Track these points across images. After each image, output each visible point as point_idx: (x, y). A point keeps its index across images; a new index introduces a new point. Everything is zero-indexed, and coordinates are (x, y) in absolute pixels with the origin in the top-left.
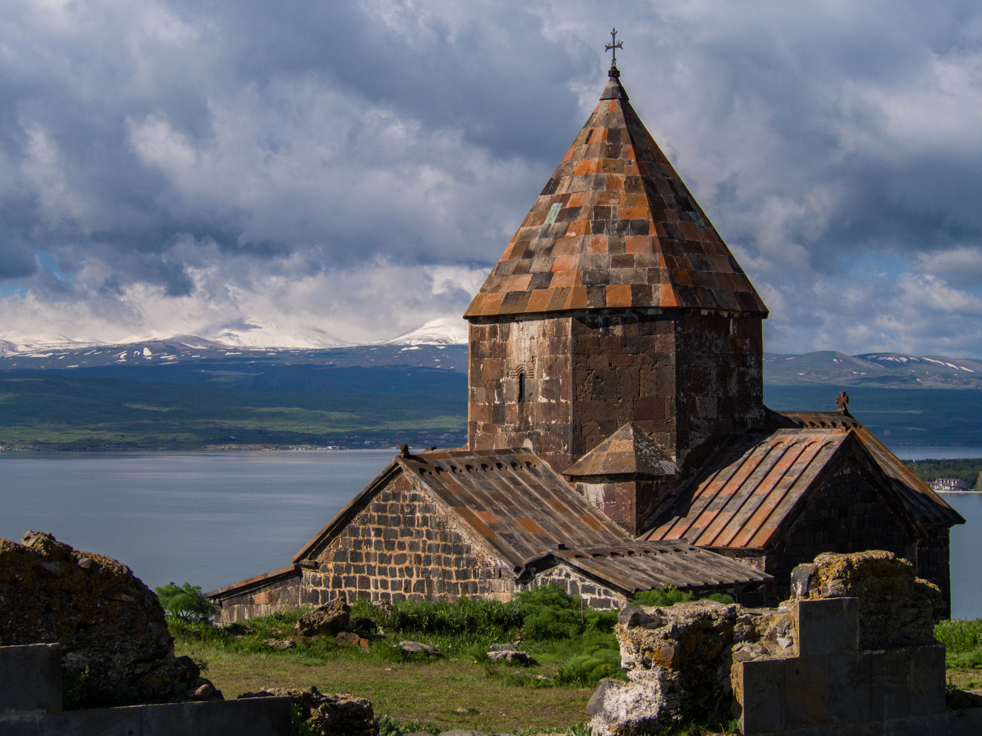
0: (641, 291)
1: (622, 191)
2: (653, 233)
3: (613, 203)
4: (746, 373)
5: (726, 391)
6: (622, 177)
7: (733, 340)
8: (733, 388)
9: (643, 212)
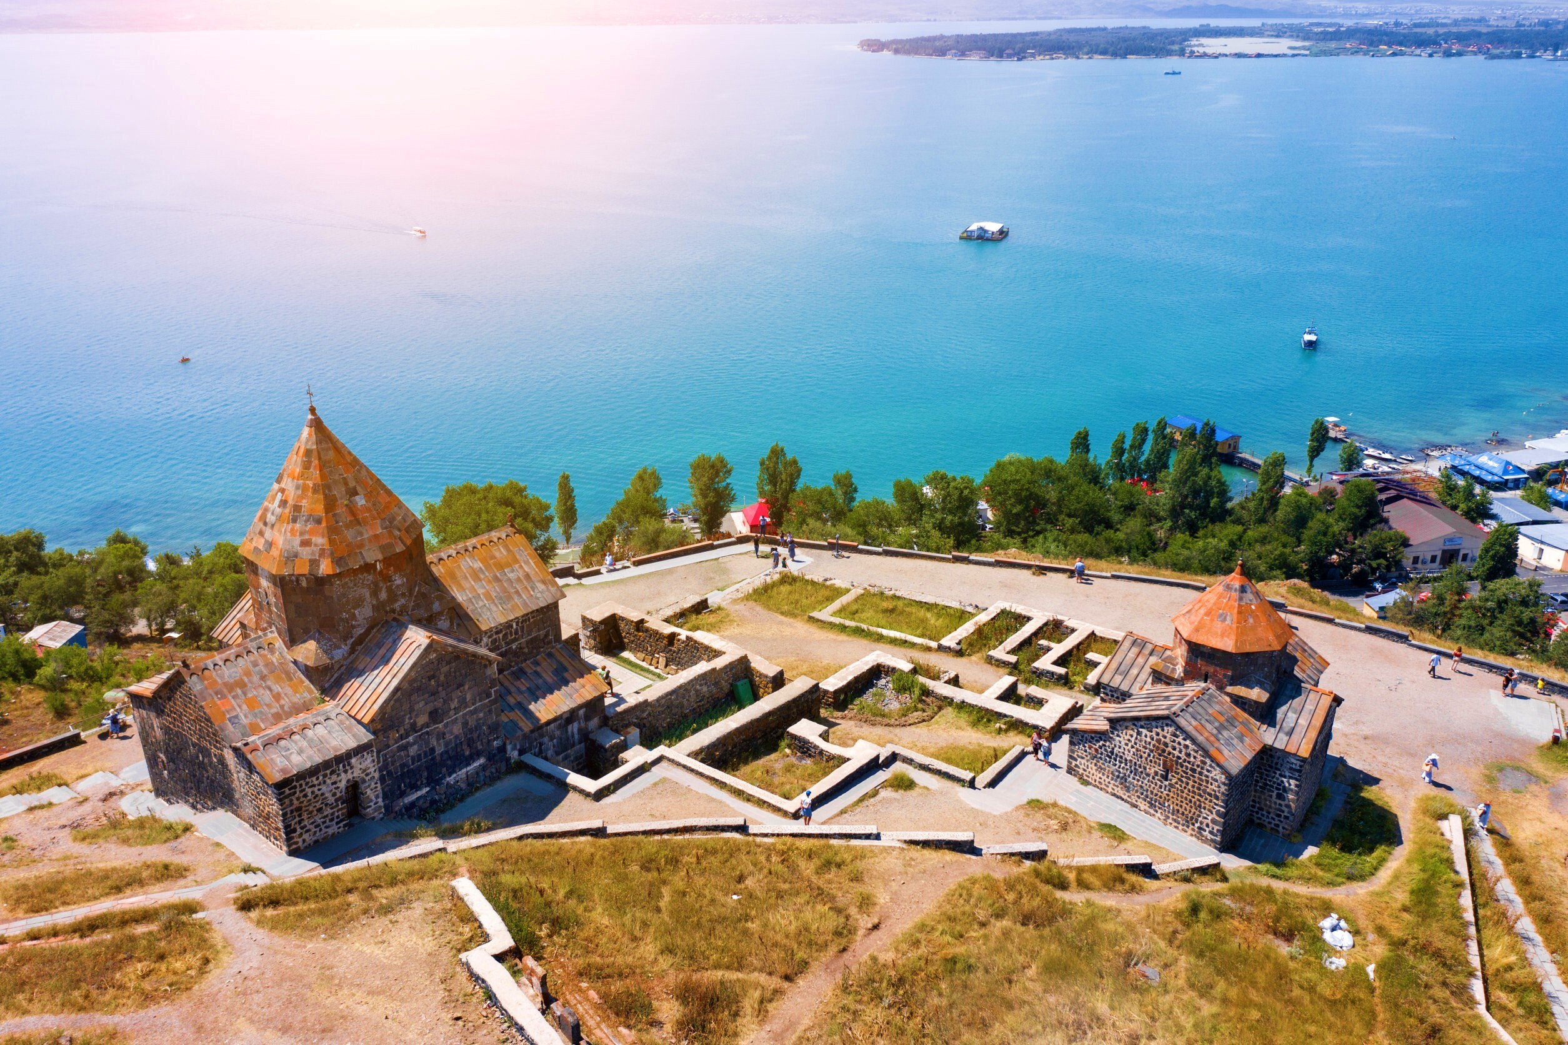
0: (314, 563)
1: (310, 494)
2: (324, 524)
3: (304, 503)
5: (378, 599)
6: (310, 484)
7: (381, 571)
8: (383, 595)
9: (320, 509)
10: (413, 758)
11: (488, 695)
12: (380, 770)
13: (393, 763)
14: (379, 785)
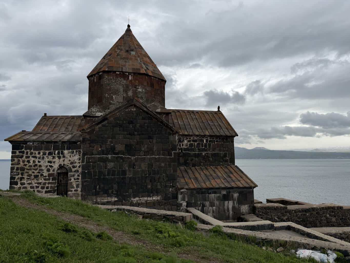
4: (136, 90)
5: (127, 95)
7: (131, 81)
10: (109, 170)
11: (170, 154)
12: (84, 167)
13: (94, 167)
14: (80, 178)
